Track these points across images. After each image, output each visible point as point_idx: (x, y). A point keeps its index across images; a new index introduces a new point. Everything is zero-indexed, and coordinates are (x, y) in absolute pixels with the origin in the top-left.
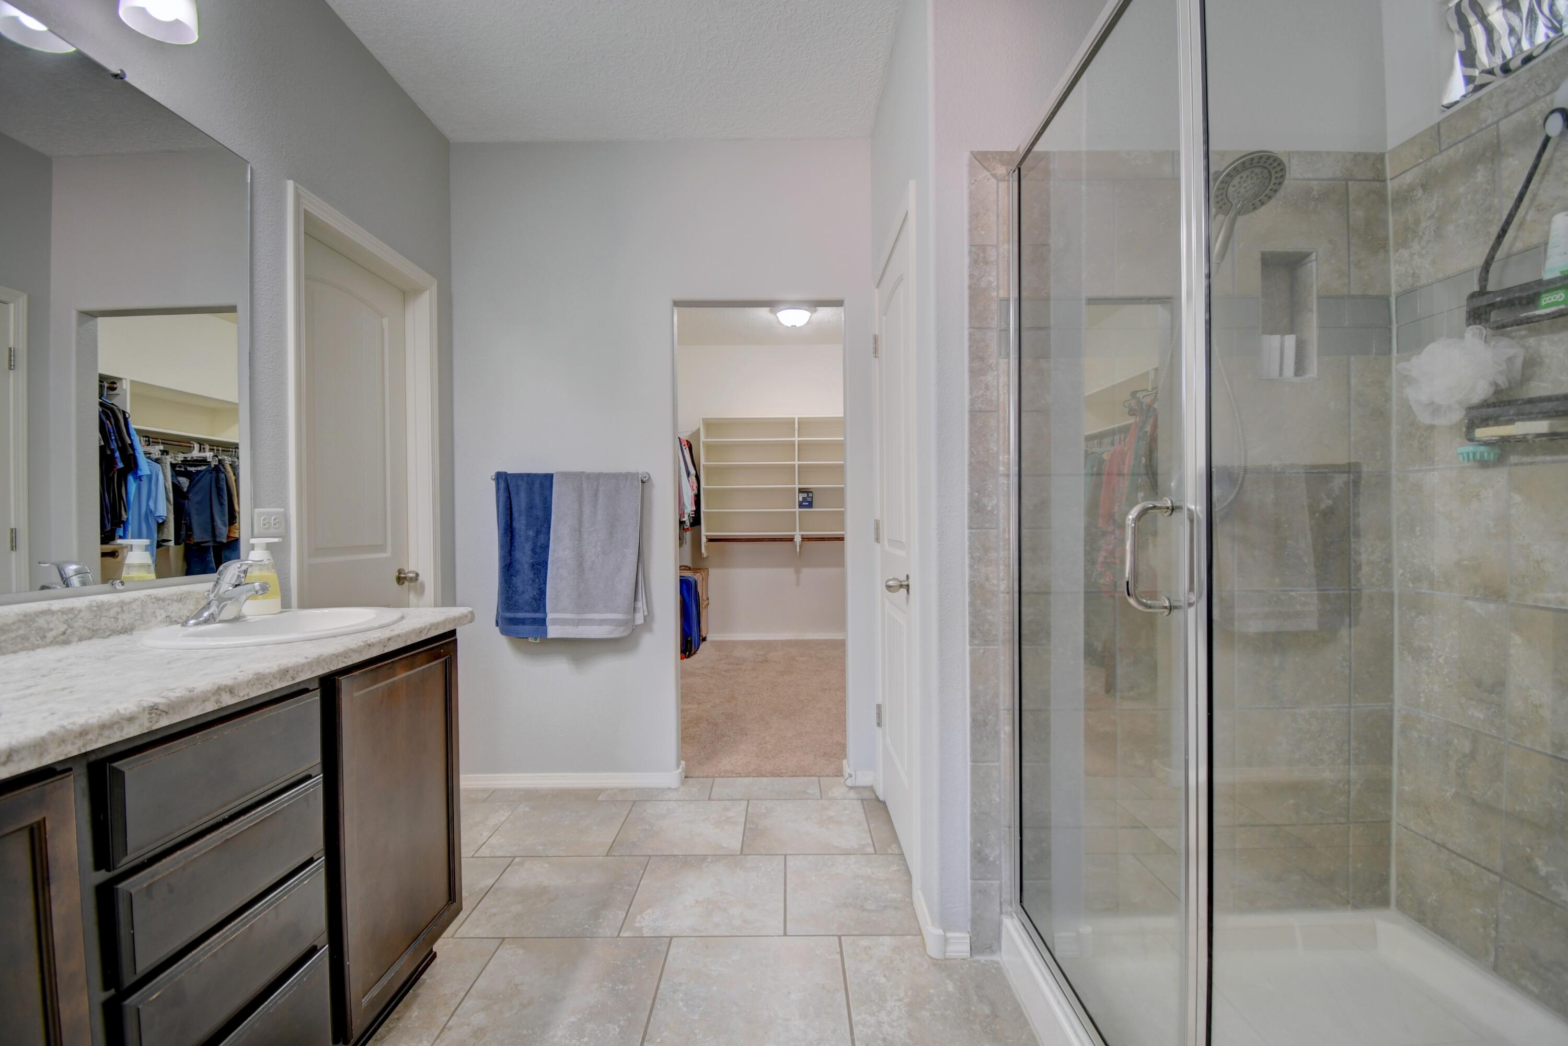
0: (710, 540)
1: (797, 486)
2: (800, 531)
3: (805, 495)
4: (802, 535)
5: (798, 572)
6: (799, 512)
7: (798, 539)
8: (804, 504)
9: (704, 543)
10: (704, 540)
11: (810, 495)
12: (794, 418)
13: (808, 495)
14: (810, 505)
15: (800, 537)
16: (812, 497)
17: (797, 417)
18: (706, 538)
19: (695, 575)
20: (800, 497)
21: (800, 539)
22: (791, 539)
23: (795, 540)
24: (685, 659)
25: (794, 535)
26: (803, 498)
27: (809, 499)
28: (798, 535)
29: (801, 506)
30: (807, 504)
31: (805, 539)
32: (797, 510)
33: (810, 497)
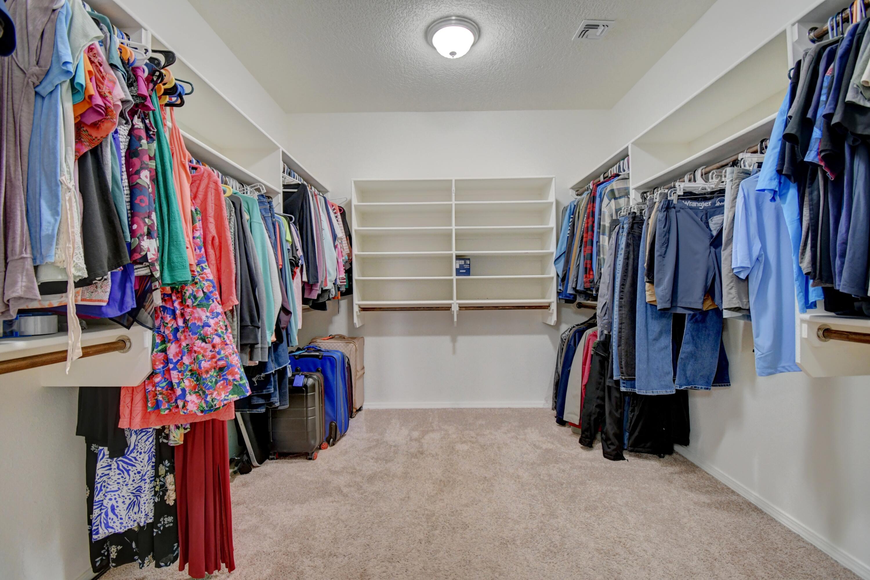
0: (364, 309)
1: (454, 252)
2: (457, 299)
3: (462, 262)
4: (459, 304)
5: (454, 341)
6: (457, 280)
7: (455, 308)
8: (461, 271)
9: (357, 312)
10: (356, 309)
11: (468, 262)
12: (451, 181)
13: (465, 263)
14: (468, 272)
15: (458, 306)
16: (469, 264)
17: (454, 179)
18: (359, 307)
19: (348, 345)
20: (455, 265)
21: (458, 308)
22: (448, 308)
23: (453, 309)
24: (329, 448)
25: (451, 304)
26: (460, 265)
27: (466, 267)
28: (455, 304)
29: (458, 273)
30: (465, 271)
31: (462, 308)
32: (454, 277)
33: (467, 264)
